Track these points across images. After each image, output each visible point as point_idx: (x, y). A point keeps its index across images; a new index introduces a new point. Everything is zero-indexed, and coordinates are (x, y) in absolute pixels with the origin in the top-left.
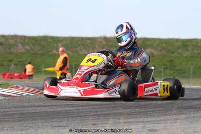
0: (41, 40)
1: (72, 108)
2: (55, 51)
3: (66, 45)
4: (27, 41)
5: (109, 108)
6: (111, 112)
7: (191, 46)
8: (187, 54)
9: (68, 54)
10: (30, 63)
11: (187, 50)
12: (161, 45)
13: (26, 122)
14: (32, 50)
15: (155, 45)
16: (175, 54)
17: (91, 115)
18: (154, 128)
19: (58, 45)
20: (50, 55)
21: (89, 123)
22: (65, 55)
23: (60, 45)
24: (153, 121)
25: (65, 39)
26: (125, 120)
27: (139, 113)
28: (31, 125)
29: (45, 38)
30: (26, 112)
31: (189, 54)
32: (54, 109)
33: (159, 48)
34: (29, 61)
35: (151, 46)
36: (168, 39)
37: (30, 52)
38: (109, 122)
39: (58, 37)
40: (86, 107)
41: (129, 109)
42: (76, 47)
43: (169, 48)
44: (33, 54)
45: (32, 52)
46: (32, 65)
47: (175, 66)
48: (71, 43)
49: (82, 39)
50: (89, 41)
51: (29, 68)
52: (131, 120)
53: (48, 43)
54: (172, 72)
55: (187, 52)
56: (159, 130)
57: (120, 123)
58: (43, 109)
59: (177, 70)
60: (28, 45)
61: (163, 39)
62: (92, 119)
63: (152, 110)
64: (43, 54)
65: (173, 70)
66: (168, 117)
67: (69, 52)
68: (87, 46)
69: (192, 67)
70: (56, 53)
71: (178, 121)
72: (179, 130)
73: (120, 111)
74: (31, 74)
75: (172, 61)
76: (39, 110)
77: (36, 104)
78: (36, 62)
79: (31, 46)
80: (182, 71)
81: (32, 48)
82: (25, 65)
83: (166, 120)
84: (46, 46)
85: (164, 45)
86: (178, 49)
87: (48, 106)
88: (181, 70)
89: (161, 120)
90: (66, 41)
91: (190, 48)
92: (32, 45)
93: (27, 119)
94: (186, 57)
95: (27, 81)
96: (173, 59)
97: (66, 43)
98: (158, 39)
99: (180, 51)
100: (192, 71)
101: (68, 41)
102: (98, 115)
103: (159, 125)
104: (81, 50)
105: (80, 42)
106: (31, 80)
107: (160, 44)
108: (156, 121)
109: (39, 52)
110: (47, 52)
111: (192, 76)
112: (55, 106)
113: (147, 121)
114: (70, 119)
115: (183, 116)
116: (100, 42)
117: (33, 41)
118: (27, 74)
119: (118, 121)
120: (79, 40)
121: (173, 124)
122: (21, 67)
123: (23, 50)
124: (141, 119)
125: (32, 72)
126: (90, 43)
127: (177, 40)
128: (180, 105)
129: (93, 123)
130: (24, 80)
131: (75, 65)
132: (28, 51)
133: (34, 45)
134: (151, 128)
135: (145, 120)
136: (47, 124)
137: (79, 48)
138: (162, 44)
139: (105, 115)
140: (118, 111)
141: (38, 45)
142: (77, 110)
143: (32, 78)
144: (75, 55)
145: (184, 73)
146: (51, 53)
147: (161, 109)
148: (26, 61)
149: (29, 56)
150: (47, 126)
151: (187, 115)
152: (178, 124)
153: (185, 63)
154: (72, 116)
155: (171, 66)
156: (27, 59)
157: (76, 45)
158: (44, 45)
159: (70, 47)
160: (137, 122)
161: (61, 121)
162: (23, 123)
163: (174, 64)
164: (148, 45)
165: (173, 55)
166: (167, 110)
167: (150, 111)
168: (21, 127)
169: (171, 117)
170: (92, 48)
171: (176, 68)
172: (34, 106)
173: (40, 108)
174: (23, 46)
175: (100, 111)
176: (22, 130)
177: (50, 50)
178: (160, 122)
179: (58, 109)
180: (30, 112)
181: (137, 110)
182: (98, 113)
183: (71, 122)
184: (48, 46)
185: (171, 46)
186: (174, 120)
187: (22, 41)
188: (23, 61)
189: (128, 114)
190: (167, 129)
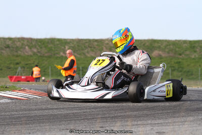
0: (48, 43)
1: (79, 111)
2: (62, 54)
3: (73, 47)
4: (34, 44)
5: (117, 110)
6: (119, 114)
7: (199, 47)
8: (195, 56)
9: (75, 56)
10: (37, 66)
11: (195, 52)
12: (168, 47)
13: (34, 125)
14: (39, 52)
15: (163, 47)
16: (183, 55)
17: (99, 118)
18: (162, 131)
19: (65, 47)
20: (57, 58)
21: (97, 126)
22: (72, 57)
23: (67, 47)
24: (161, 123)
25: (72, 41)
26: (133, 123)
27: (147, 115)
28: (39, 128)
29: (52, 41)
30: (33, 115)
31: (197, 56)
32: (62, 111)
33: (167, 50)
34: (36, 64)
35: (159, 47)
36: (176, 40)
37: (37, 55)
38: (117, 125)
39: (65, 40)
40: (94, 110)
41: (137, 111)
42: (83, 50)
43: (177, 49)
45: (39, 55)
46: (39, 68)
47: (183, 68)
48: (78, 46)
49: (89, 41)
50: (96, 43)
51: (36, 70)
52: (139, 123)
53: (55, 46)
54: (180, 74)
55: (195, 54)
56: (167, 133)
57: (127, 125)
58: (51, 112)
59: (185, 72)
60: (35, 47)
61: (171, 41)
62: (100, 122)
63: (160, 112)
64: (49, 57)
65: (181, 71)
66: (176, 119)
67: (75, 54)
68: (95, 48)
69: (200, 69)
70: (64, 55)
71: (186, 123)
72: (187, 132)
73: (127, 113)
74: (38, 76)
75: (180, 62)
76: (46, 112)
77: (44, 107)
78: (43, 65)
79: (38, 49)
80: (190, 73)
81: (39, 50)
82: (32, 68)
83: (174, 122)
84: (53, 49)
85: (171, 47)
86: (186, 51)
87: (55, 109)
88: (188, 72)
89: (169, 123)
90: (73, 44)
91: (197, 50)
92: (39, 48)
93: (34, 123)
94: (194, 59)
95: (34, 84)
96: (180, 60)
97: (72, 45)
98: (166, 41)
99: (188, 52)
100: (199, 74)
101: (75, 43)
102: (106, 118)
103: (167, 127)
104: (88, 52)
105: (87, 44)
106: (38, 83)
107: (167, 45)
108: (164, 123)
109: (46, 55)
110: (54, 55)
111: (200, 78)
112: (63, 109)
113: (155, 124)
114: (78, 122)
115: (191, 118)
116: (107, 44)
117: (40, 44)
118: (34, 76)
119: (126, 124)
120: (87, 43)
121: (181, 126)
122: (28, 70)
123: (30, 53)
124: (149, 122)
125: (39, 75)
126: (97, 45)
127: (185, 42)
128: (188, 107)
129: (101, 126)
130: (31, 83)
131: (82, 68)
132: (34, 54)
133: (41, 48)
134: (159, 131)
135: (153, 122)
136: (54, 127)
137: (86, 51)
138: (170, 45)
139: (113, 117)
140: (125, 114)
141: (45, 47)
142: (84, 112)
143: (39, 81)
144: (82, 57)
145: (192, 74)
146: (58, 56)
147: (169, 111)
148: (33, 64)
149: (36, 59)
150: (55, 129)
151: (196, 117)
152: (186, 126)
153: (192, 65)
154: (80, 118)
155: (179, 68)
156: (34, 62)
157: (83, 47)
158: (51, 47)
159: (77, 49)
160: (145, 124)
161: (68, 124)
162: (31, 126)
163: (182, 66)
164: (156, 47)
165: (181, 57)
166: (175, 112)
167: (158, 113)
168: (28, 130)
169: (179, 119)
170: (99, 50)
171: (184, 70)
172: (42, 109)
173: (47, 111)
174: (31, 48)
175: (108, 113)
176: (30, 133)
177: (57, 52)
178: (168, 124)
179: (66, 112)
180: (38, 115)
181: (145, 112)
182: (106, 116)
183: (78, 125)
184: (54, 48)
185: (179, 48)
186: (182, 122)
187: (29, 44)
188: (30, 64)
189: (135, 116)
190: (175, 131)
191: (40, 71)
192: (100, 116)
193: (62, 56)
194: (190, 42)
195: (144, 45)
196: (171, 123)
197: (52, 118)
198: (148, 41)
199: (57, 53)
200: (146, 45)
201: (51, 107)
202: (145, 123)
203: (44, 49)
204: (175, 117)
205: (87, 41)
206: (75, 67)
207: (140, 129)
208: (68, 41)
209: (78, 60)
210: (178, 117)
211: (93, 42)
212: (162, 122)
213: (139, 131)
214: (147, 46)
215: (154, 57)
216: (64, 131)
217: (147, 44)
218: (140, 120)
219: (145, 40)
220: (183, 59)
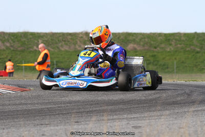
0: (21, 36)
1: (54, 106)
2: (35, 48)
3: (47, 41)
4: (6, 37)
5: (92, 105)
6: (94, 109)
7: (174, 40)
8: (170, 49)
9: (49, 50)
10: (10, 60)
11: (171, 45)
12: (143, 40)
13: (7, 121)
14: (12, 46)
15: (137, 40)
16: (158, 49)
17: (74, 113)
18: (139, 125)
19: (38, 42)
20: (30, 52)
21: (72, 120)
22: (46, 51)
23: (40, 41)
24: (137, 118)
25: (46, 35)
26: (109, 117)
27: (123, 110)
28: (12, 123)
29: (25, 34)
30: (7, 110)
31: (172, 49)
32: (36, 107)
33: (142, 43)
34: (9, 58)
35: (134, 41)
36: (151, 33)
37: (10, 49)
38: (92, 119)
39: (38, 33)
40: (69, 105)
41: (112, 105)
42: (57, 43)
43: (152, 42)
44: (14, 50)
45: (12, 49)
46: (13, 62)
47: (158, 61)
48: (51, 39)
49: (63, 34)
50: (70, 37)
51: (9, 65)
52: (115, 117)
53: (28, 39)
54: (156, 67)
55: (171, 47)
56: (143, 127)
57: (103, 120)
58: (25, 107)
59: (160, 65)
60: (8, 41)
61: (146, 34)
62: (75, 117)
63: (136, 106)
64: (23, 51)
65: (156, 65)
66: (152, 113)
67: (50, 49)
68: (69, 41)
69: (175, 62)
70: (37, 49)
71: (163, 117)
72: (163, 126)
73: (103, 108)
74: (12, 71)
75: (155, 56)
76: (20, 108)
77: (18, 102)
78: (17, 59)
79: (10, 43)
80: (166, 66)
81: (12, 44)
82: (5, 62)
83: (150, 116)
84: (26, 43)
85: (146, 40)
86: (161, 43)
87: (30, 104)
88: (164, 65)
89: (145, 117)
90: (46, 38)
91: (173, 43)
92: (12, 42)
93: (8, 118)
94: (169, 52)
95: (7, 79)
96: (155, 54)
97: (46, 39)
98: (141, 34)
99: (163, 45)
100: (175, 67)
101: (49, 37)
102: (81, 112)
103: (143, 121)
104: (62, 46)
105: (61, 38)
106: (11, 77)
107: (142, 38)
108: (140, 117)
109: (19, 49)
110: (28, 49)
111: (175, 71)
112: (37, 104)
113: (131, 118)
114: (52, 117)
115: (168, 112)
116: (82, 37)
117: (12, 38)
118: (7, 71)
119: (102, 118)
120: (60, 36)
121: (157, 120)
122: (1, 64)
123: (3, 47)
124: (125, 116)
125: (12, 69)
126: (71, 39)
127: (160, 35)
128: (164, 101)
129: (76, 120)
130: (4, 77)
131: (56, 62)
132: (7, 48)
133: (14, 42)
134: (135, 125)
135: (129, 116)
136: (29, 122)
137: (60, 44)
138: (145, 38)
139: (88, 112)
140: (100, 108)
141: (18, 41)
142: (60, 107)
143: (12, 76)
144: (56, 51)
145: (167, 68)
146: (31, 50)
147: (145, 105)
148: (6, 58)
149: (9, 53)
150: (29, 124)
151: (172, 111)
152: (162, 120)
153: (168, 58)
154: (55, 113)
155: (154, 61)
156: (7, 56)
157: (57, 41)
158: (25, 41)
159: (51, 43)
160: (121, 119)
161: (43, 119)
162: (5, 121)
163: (157, 59)
164: (130, 40)
165: (155, 50)
166: (151, 106)
167: (134, 108)
168: (2, 125)
169: (155, 113)
170: (74, 44)
171: (160, 63)
172: (15, 104)
173: (21, 106)
174: (3, 42)
175: (83, 108)
176: (4, 129)
177: (30, 46)
178: (144, 118)
179: (40, 107)
180: (12, 110)
181: (121, 106)
182: (81, 110)
183: (53, 120)
184: (28, 42)
185: (154, 41)
186: (158, 116)
187: (2, 38)
188: (3, 58)
189: (111, 111)
190: (151, 125)
191: (13, 66)
192: (75, 111)
193: (36, 50)
194: (165, 35)
195: (118, 38)
196: (147, 117)
197: (26, 113)
198: (123, 34)
199: (30, 48)
200: (120, 38)
201: (26, 102)
202: (121, 117)
203: (17, 43)
204: (151, 111)
205: (61, 35)
206: (49, 61)
207: (116, 124)
208: (41, 35)
209: (52, 54)
210: (154, 111)
211: (67, 35)
212: (138, 116)
213: (115, 126)
214: (122, 39)
215: (129, 50)
216: (38, 126)
217: (122, 37)
218: (116, 115)
219: (119, 33)
220: (159, 53)
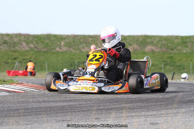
0: (44, 38)
1: (75, 103)
2: (58, 49)
3: (69, 43)
4: (30, 39)
5: (112, 102)
6: (114, 106)
7: (190, 43)
8: (187, 51)
11: (187, 47)
12: (161, 42)
13: (31, 117)
14: (35, 47)
15: (155, 42)
16: (175, 50)
17: (94, 110)
18: (157, 122)
19: (61, 43)
20: (53, 53)
21: (92, 117)
24: (155, 115)
25: (68, 37)
26: (128, 114)
27: (141, 107)
28: (36, 119)
29: (48, 37)
30: (31, 107)
31: (189, 51)
32: (58, 104)
33: (159, 46)
35: (152, 43)
36: (168, 36)
37: (34, 50)
38: (111, 116)
39: (60, 35)
40: (89, 102)
41: (131, 103)
42: (78, 45)
43: (169, 45)
44: (37, 51)
45: (36, 50)
47: (175, 63)
48: (74, 41)
49: (84, 37)
50: (91, 39)
52: (133, 114)
53: (51, 41)
54: (172, 68)
55: (187, 49)
56: (161, 124)
57: (122, 117)
58: (48, 105)
59: (177, 66)
60: (32, 43)
61: (163, 36)
62: (95, 114)
63: (153, 104)
64: (46, 52)
65: (173, 66)
67: (71, 50)
68: (90, 43)
69: (191, 63)
70: (60, 50)
71: (179, 114)
72: (179, 123)
73: (122, 105)
75: (172, 57)
77: (41, 99)
78: (40, 60)
79: (35, 45)
80: (182, 67)
83: (167, 114)
84: (50, 44)
85: (164, 42)
86: (178, 46)
87: (52, 101)
88: (180, 66)
89: (162, 114)
90: (68, 39)
91: (189, 45)
92: (36, 44)
93: (31, 115)
94: (185, 53)
95: (30, 78)
96: (173, 55)
97: (68, 41)
98: (158, 36)
99: (179, 47)
100: (191, 68)
101: (71, 39)
102: (101, 109)
103: (161, 119)
104: (83, 48)
105: (82, 40)
108: (158, 114)
109: (43, 50)
110: (51, 50)
111: (191, 72)
112: (59, 101)
113: (149, 115)
114: (74, 113)
115: (184, 110)
117: (36, 40)
119: (120, 115)
121: (173, 117)
123: (27, 49)
124: (143, 113)
126: (91, 41)
127: (177, 37)
128: (180, 99)
129: (96, 117)
130: (28, 77)
131: (78, 62)
132: (31, 49)
133: (38, 43)
134: (153, 122)
135: (147, 113)
136: (51, 118)
137: (81, 46)
138: (162, 40)
139: (108, 109)
140: (120, 106)
141: (42, 43)
142: (80, 104)
144: (78, 52)
145: (184, 69)
146: (54, 51)
147: (162, 103)
149: (32, 54)
150: (52, 120)
151: (188, 109)
152: (179, 117)
153: (184, 59)
154: (76, 110)
155: (171, 62)
156: (31, 57)
157: (79, 42)
158: (48, 43)
159: (72, 45)
160: (139, 116)
161: (65, 115)
162: (28, 117)
163: (174, 61)
164: (149, 42)
165: (173, 52)
166: (168, 104)
167: (151, 105)
168: (26, 121)
169: (171, 111)
171: (176, 64)
172: (39, 102)
173: (44, 104)
174: (27, 44)
175: (103, 106)
176: (27, 125)
177: (53, 47)
178: (161, 116)
179: (62, 104)
180: (35, 107)
181: (139, 104)
183: (74, 117)
185: (171, 43)
186: (174, 113)
187: (26, 40)
188: (27, 59)
189: (129, 108)
190: (168, 122)
192: (95, 108)
193: (58, 52)
194: (182, 37)
195: (137, 40)
197: (49, 110)
198: (141, 36)
199: (54, 49)
200: (139, 40)
201: (48, 100)
202: (139, 114)
203: (40, 44)
204: (168, 109)
205: (82, 37)
207: (134, 120)
208: (64, 37)
209: (74, 55)
210: (170, 109)
211: (88, 37)
212: (156, 113)
213: (133, 122)
214: (141, 41)
215: (147, 51)
216: (60, 122)
217: (140, 39)
219: (138, 36)
220: (175, 54)
